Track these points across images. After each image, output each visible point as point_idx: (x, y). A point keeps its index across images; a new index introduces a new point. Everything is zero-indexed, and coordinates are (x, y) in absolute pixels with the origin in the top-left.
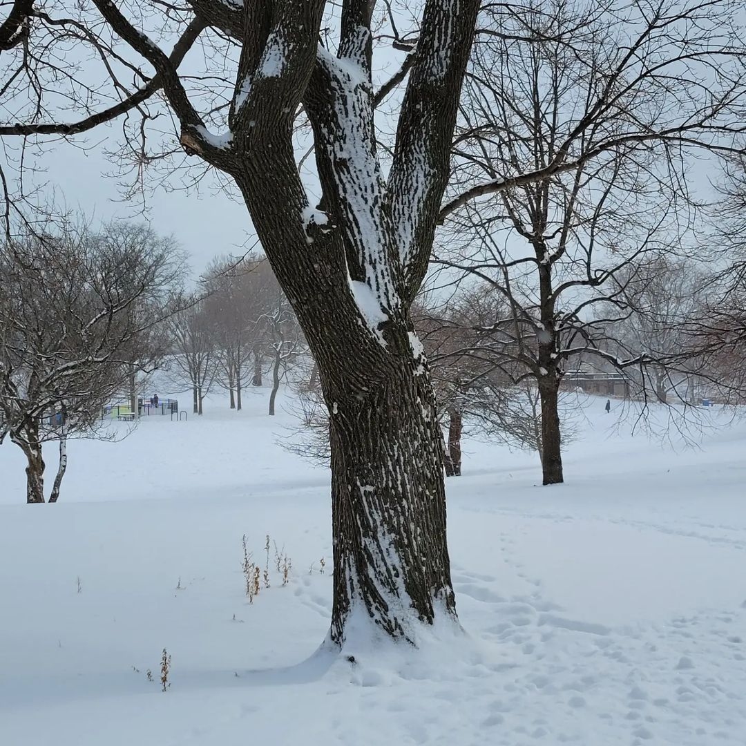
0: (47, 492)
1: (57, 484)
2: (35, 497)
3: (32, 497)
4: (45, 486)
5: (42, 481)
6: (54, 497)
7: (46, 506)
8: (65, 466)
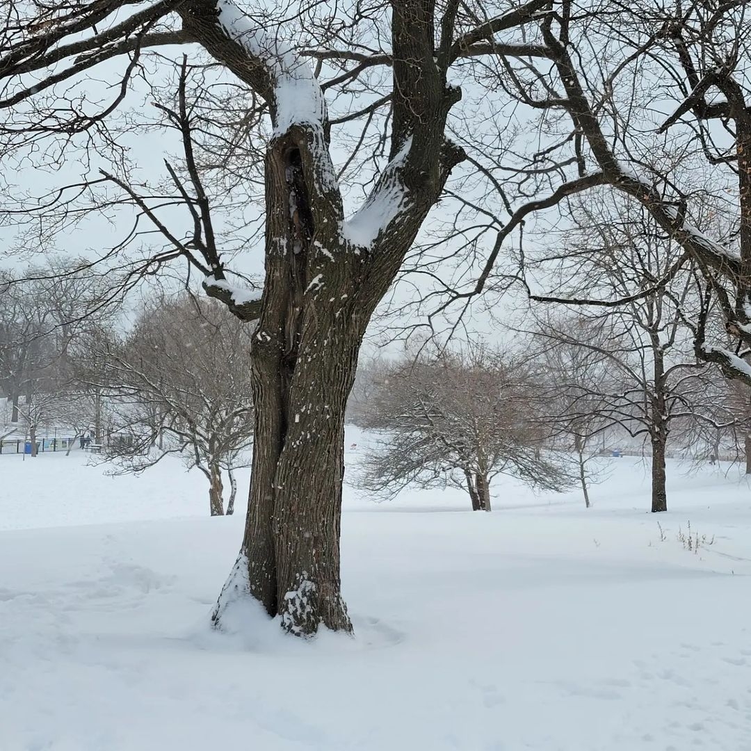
0: (225, 507)
1: (231, 503)
2: (218, 512)
3: (215, 513)
4: (223, 503)
5: (222, 499)
6: (230, 512)
7: (225, 518)
8: (236, 489)
